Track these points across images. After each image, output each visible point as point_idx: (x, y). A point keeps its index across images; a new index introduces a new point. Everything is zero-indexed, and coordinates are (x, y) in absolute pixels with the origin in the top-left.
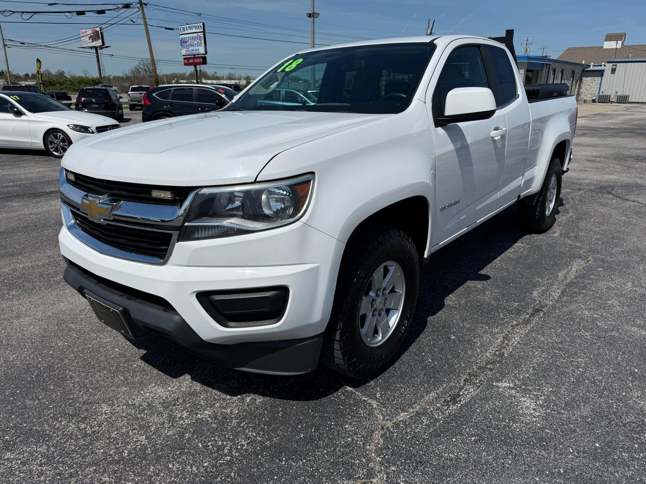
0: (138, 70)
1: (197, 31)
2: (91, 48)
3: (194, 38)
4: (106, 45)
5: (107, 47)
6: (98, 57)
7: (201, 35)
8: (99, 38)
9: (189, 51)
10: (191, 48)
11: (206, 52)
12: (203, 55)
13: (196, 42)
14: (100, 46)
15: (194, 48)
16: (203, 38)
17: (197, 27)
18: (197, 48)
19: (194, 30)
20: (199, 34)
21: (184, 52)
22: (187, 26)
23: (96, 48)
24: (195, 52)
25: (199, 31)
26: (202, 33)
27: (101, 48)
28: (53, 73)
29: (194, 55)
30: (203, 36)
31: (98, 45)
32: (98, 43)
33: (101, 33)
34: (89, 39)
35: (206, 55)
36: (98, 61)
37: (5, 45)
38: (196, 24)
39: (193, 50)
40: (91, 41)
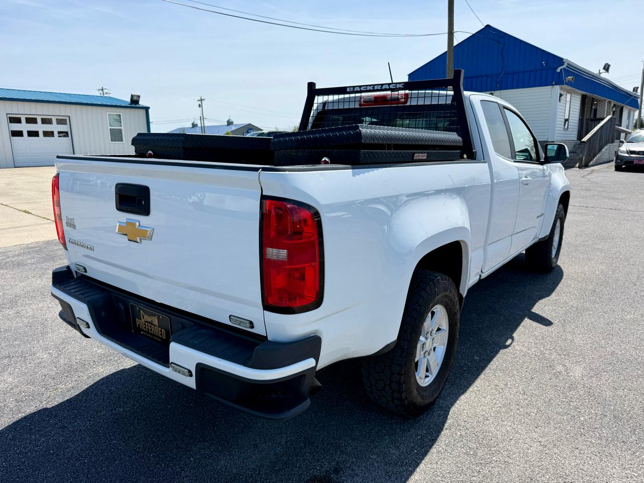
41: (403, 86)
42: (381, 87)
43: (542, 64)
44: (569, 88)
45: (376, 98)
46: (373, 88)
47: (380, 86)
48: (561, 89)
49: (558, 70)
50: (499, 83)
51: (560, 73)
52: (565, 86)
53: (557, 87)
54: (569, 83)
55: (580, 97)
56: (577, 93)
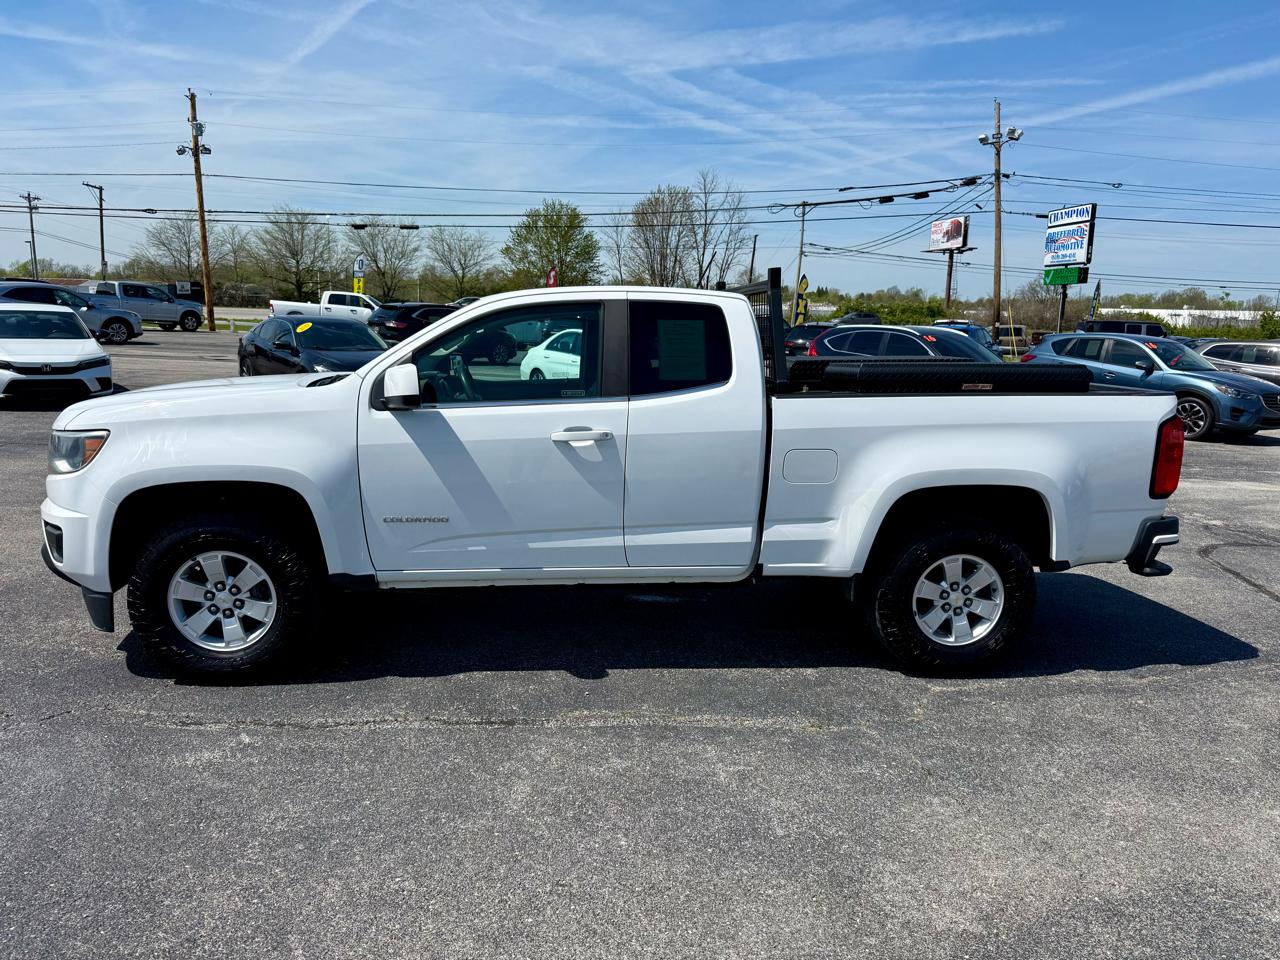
0: (1033, 289)
1: (1080, 219)
2: (944, 251)
3: (1071, 234)
4: (969, 246)
5: (971, 249)
6: (951, 267)
7: (1086, 227)
8: (959, 235)
9: (1058, 257)
10: (1061, 252)
11: (1089, 260)
12: (1081, 266)
13: (1073, 241)
14: (958, 249)
15: (1068, 252)
16: (1087, 233)
17: (1080, 213)
18: (1072, 251)
19: (1075, 219)
20: (1081, 225)
21: (1048, 260)
22: (1063, 211)
23: (951, 252)
24: (1068, 258)
25: (1084, 219)
26: (1088, 224)
27: (960, 251)
28: (903, 292)
29: (1066, 265)
30: (1088, 229)
31: (954, 247)
32: (958, 242)
33: (966, 226)
34: (944, 237)
35: (1088, 266)
36: (950, 275)
37: (802, 253)
38: (1080, 208)
39: (1064, 256)
40: (946, 239)
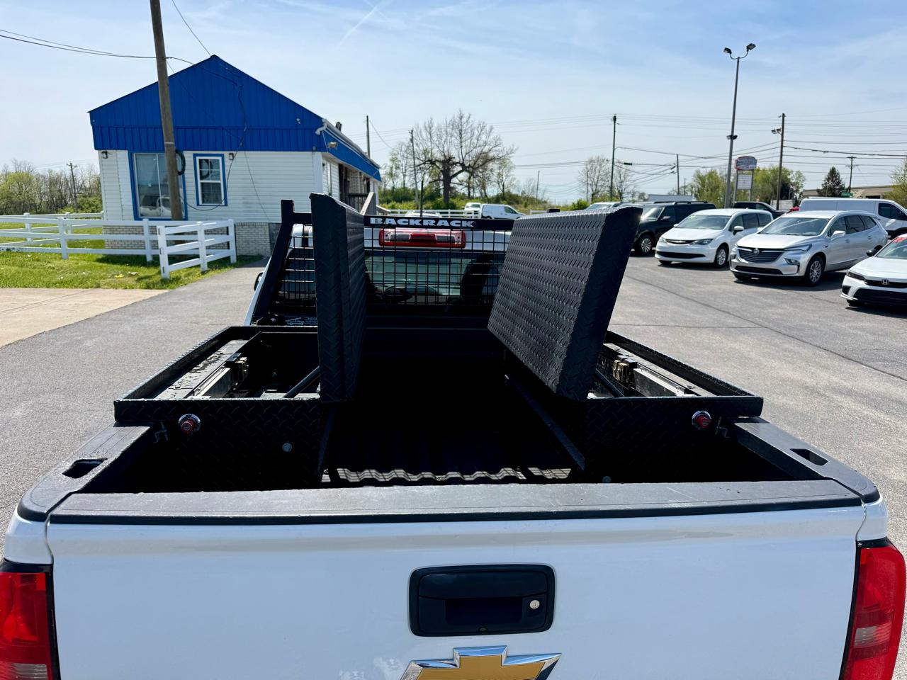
41: (472, 224)
42: (436, 224)
43: (297, 122)
44: (331, 156)
45: (415, 236)
46: (421, 222)
47: (434, 222)
48: (323, 157)
49: (318, 132)
50: (241, 142)
51: (320, 136)
52: (327, 154)
53: (319, 154)
54: (332, 151)
55: (337, 167)
56: (334, 162)
